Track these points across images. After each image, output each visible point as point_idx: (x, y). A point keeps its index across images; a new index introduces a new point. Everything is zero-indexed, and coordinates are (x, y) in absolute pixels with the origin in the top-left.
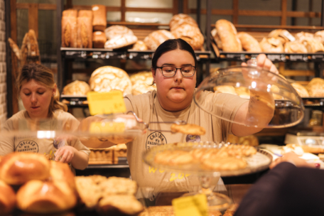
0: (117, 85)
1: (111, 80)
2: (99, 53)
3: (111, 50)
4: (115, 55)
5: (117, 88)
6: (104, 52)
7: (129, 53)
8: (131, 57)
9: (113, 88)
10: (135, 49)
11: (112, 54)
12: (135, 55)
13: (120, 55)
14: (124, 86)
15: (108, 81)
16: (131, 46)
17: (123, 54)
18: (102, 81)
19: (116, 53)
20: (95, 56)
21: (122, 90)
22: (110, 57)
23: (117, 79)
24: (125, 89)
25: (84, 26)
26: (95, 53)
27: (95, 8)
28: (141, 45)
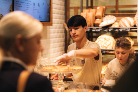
0: (105, 44)
1: (102, 41)
2: (95, 29)
3: (101, 27)
5: (105, 45)
6: (97, 29)
7: (109, 29)
9: (103, 45)
10: (113, 27)
11: (101, 29)
12: (112, 29)
13: (105, 30)
14: (108, 44)
15: (101, 42)
16: (111, 25)
17: (106, 29)
18: (98, 42)
19: (103, 29)
20: (94, 30)
21: (107, 46)
22: (100, 30)
23: (106, 41)
24: (108, 46)
25: (89, 17)
27: (98, 8)
28: (116, 25)
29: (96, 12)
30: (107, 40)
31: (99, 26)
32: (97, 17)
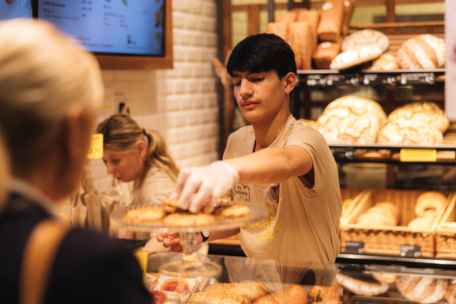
0: (350, 126)
1: (341, 119)
2: (317, 77)
3: (337, 72)
4: (341, 80)
5: (350, 132)
6: (324, 76)
7: (362, 75)
8: (366, 81)
9: (343, 131)
10: (375, 68)
11: (336, 78)
12: (373, 78)
13: (350, 79)
14: (361, 129)
15: (337, 120)
16: (370, 63)
17: (355, 77)
18: (328, 121)
19: (342, 77)
20: (311, 82)
21: (357, 134)
22: (334, 82)
23: (353, 117)
24: (362, 132)
26: (311, 77)
27: (327, 6)
28: (388, 62)
29: (319, 19)
30: (357, 114)
31: (328, 68)
32: (323, 37)
